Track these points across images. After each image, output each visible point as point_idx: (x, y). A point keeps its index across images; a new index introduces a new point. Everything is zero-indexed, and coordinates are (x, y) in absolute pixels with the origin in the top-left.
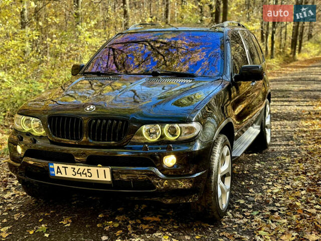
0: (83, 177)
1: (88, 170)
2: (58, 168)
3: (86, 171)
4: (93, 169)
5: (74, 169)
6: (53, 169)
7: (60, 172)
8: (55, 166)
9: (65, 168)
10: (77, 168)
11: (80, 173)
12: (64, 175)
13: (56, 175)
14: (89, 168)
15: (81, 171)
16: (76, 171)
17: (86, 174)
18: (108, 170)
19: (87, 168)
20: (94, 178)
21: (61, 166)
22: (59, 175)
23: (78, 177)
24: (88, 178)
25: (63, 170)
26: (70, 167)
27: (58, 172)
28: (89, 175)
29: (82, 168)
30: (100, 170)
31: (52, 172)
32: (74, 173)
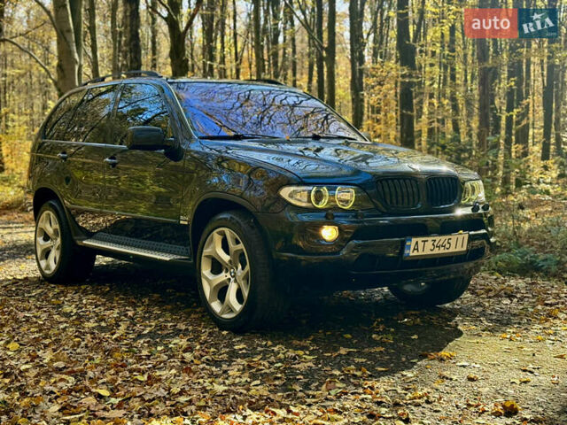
0: (442, 251)
2: (417, 243)
3: (446, 242)
4: (454, 237)
5: (435, 241)
6: (409, 247)
7: (417, 249)
8: (414, 240)
9: (424, 241)
10: (437, 238)
11: (439, 246)
12: (421, 253)
13: (411, 254)
14: (450, 237)
15: (441, 243)
16: (435, 244)
17: (444, 246)
19: (447, 237)
20: (452, 249)
21: (420, 240)
22: (416, 253)
23: (436, 251)
24: (446, 251)
25: (421, 246)
26: (430, 239)
27: (414, 249)
28: (447, 246)
29: (443, 238)
30: (460, 237)
31: (406, 252)
32: (432, 248)
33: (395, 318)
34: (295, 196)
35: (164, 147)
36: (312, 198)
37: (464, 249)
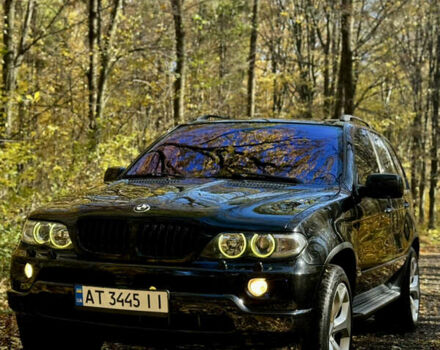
0: (127, 307)
1: (134, 295)
2: (89, 292)
3: (131, 297)
4: (142, 295)
5: (114, 293)
6: (81, 295)
7: (92, 299)
8: (85, 289)
9: (100, 292)
10: (117, 292)
11: (122, 301)
12: (97, 305)
13: (85, 304)
14: (136, 292)
15: (123, 297)
16: (116, 297)
17: (130, 302)
18: (164, 295)
19: (133, 292)
20: (143, 308)
21: (93, 289)
22: (90, 304)
23: (118, 306)
24: (133, 308)
25: (95, 296)
26: (107, 290)
27: (88, 299)
28: (136, 303)
29: (125, 292)
30: (153, 294)
31: (79, 301)
32: (112, 302)
37: (164, 310)
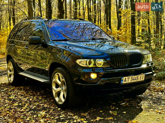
0: (135, 81)
3: (136, 78)
4: (139, 76)
5: (132, 78)
6: (123, 80)
7: (126, 81)
8: (124, 78)
9: (128, 78)
12: (127, 82)
15: (134, 78)
16: (132, 79)
17: (136, 79)
18: (144, 75)
19: (137, 76)
20: (139, 80)
21: (126, 78)
22: (125, 82)
23: (133, 81)
24: (137, 81)
25: (127, 80)
26: (130, 77)
27: (125, 81)
28: (137, 79)
29: (135, 76)
30: (142, 76)
31: (122, 82)
32: (131, 80)
33: (120, 103)
34: (82, 62)
35: (41, 44)
36: (88, 63)
37: (144, 79)
